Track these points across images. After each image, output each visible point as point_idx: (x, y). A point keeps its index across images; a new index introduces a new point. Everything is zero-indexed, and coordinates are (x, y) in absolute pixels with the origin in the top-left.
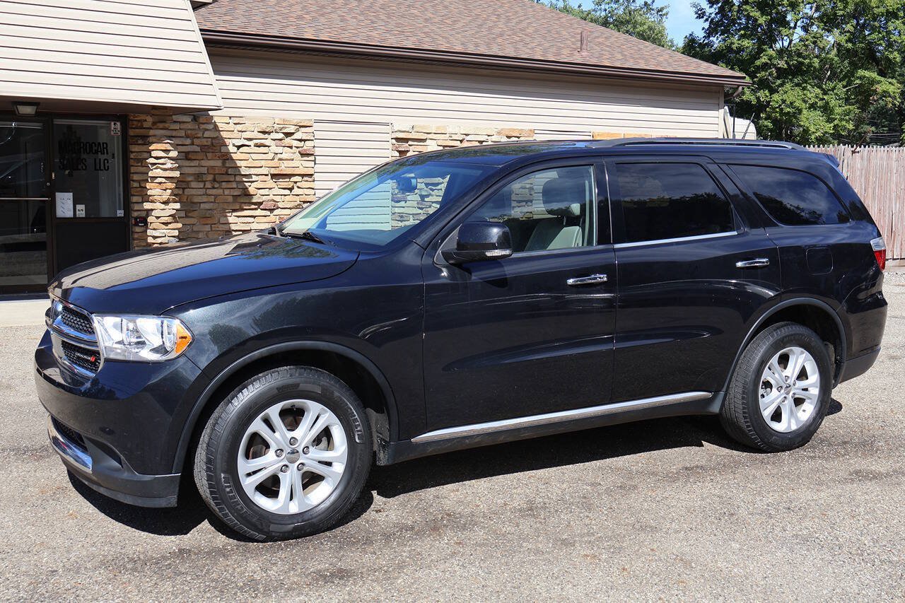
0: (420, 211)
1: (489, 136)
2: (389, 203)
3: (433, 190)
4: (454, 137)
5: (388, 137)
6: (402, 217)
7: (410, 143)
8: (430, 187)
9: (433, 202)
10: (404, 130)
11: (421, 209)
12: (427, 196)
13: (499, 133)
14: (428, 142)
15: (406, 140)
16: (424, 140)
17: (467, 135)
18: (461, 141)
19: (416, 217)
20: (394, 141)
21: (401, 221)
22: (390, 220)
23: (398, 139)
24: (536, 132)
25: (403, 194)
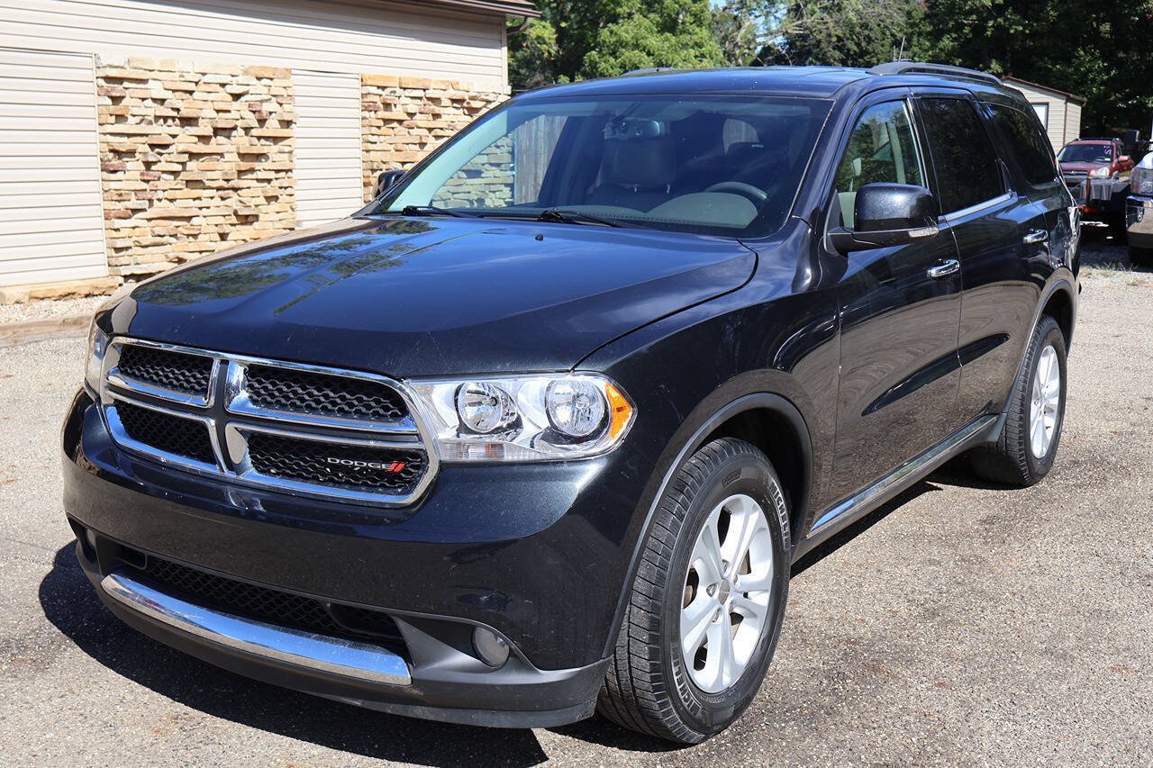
0: (145, 186)
1: (233, 76)
2: (99, 174)
3: (161, 154)
4: (188, 77)
5: (91, 75)
6: (120, 195)
7: (126, 84)
8: (157, 150)
9: (163, 172)
10: (117, 64)
11: (148, 181)
12: (155, 163)
13: (246, 73)
14: (151, 84)
15: (120, 80)
16: (144, 81)
17: (204, 74)
18: (197, 83)
19: (140, 195)
20: (102, 82)
21: (119, 201)
22: (101, 202)
23: (108, 79)
24: (293, 72)
25: (119, 159)
